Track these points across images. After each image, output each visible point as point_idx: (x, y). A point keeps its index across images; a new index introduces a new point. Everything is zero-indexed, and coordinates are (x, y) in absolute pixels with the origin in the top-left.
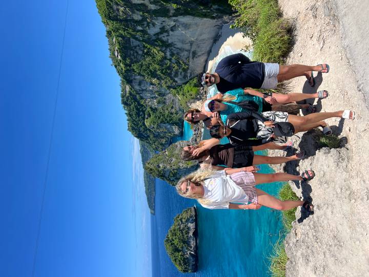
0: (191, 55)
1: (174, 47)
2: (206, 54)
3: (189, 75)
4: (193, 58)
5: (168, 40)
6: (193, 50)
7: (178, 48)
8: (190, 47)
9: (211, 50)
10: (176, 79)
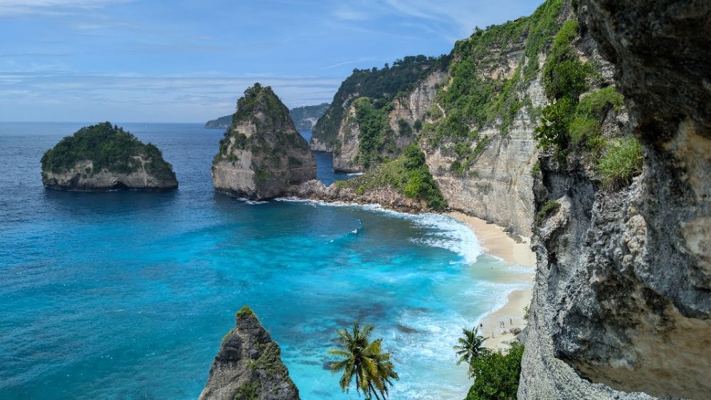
0: (484, 180)
1: (501, 144)
2: (484, 213)
3: (443, 178)
4: (477, 185)
5: (517, 127)
6: (495, 184)
7: (499, 151)
8: (500, 177)
9: (492, 222)
10: (438, 152)
